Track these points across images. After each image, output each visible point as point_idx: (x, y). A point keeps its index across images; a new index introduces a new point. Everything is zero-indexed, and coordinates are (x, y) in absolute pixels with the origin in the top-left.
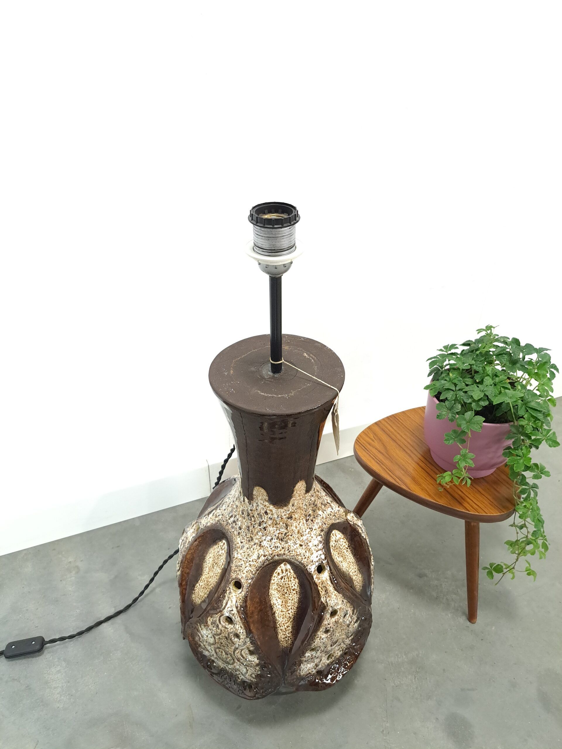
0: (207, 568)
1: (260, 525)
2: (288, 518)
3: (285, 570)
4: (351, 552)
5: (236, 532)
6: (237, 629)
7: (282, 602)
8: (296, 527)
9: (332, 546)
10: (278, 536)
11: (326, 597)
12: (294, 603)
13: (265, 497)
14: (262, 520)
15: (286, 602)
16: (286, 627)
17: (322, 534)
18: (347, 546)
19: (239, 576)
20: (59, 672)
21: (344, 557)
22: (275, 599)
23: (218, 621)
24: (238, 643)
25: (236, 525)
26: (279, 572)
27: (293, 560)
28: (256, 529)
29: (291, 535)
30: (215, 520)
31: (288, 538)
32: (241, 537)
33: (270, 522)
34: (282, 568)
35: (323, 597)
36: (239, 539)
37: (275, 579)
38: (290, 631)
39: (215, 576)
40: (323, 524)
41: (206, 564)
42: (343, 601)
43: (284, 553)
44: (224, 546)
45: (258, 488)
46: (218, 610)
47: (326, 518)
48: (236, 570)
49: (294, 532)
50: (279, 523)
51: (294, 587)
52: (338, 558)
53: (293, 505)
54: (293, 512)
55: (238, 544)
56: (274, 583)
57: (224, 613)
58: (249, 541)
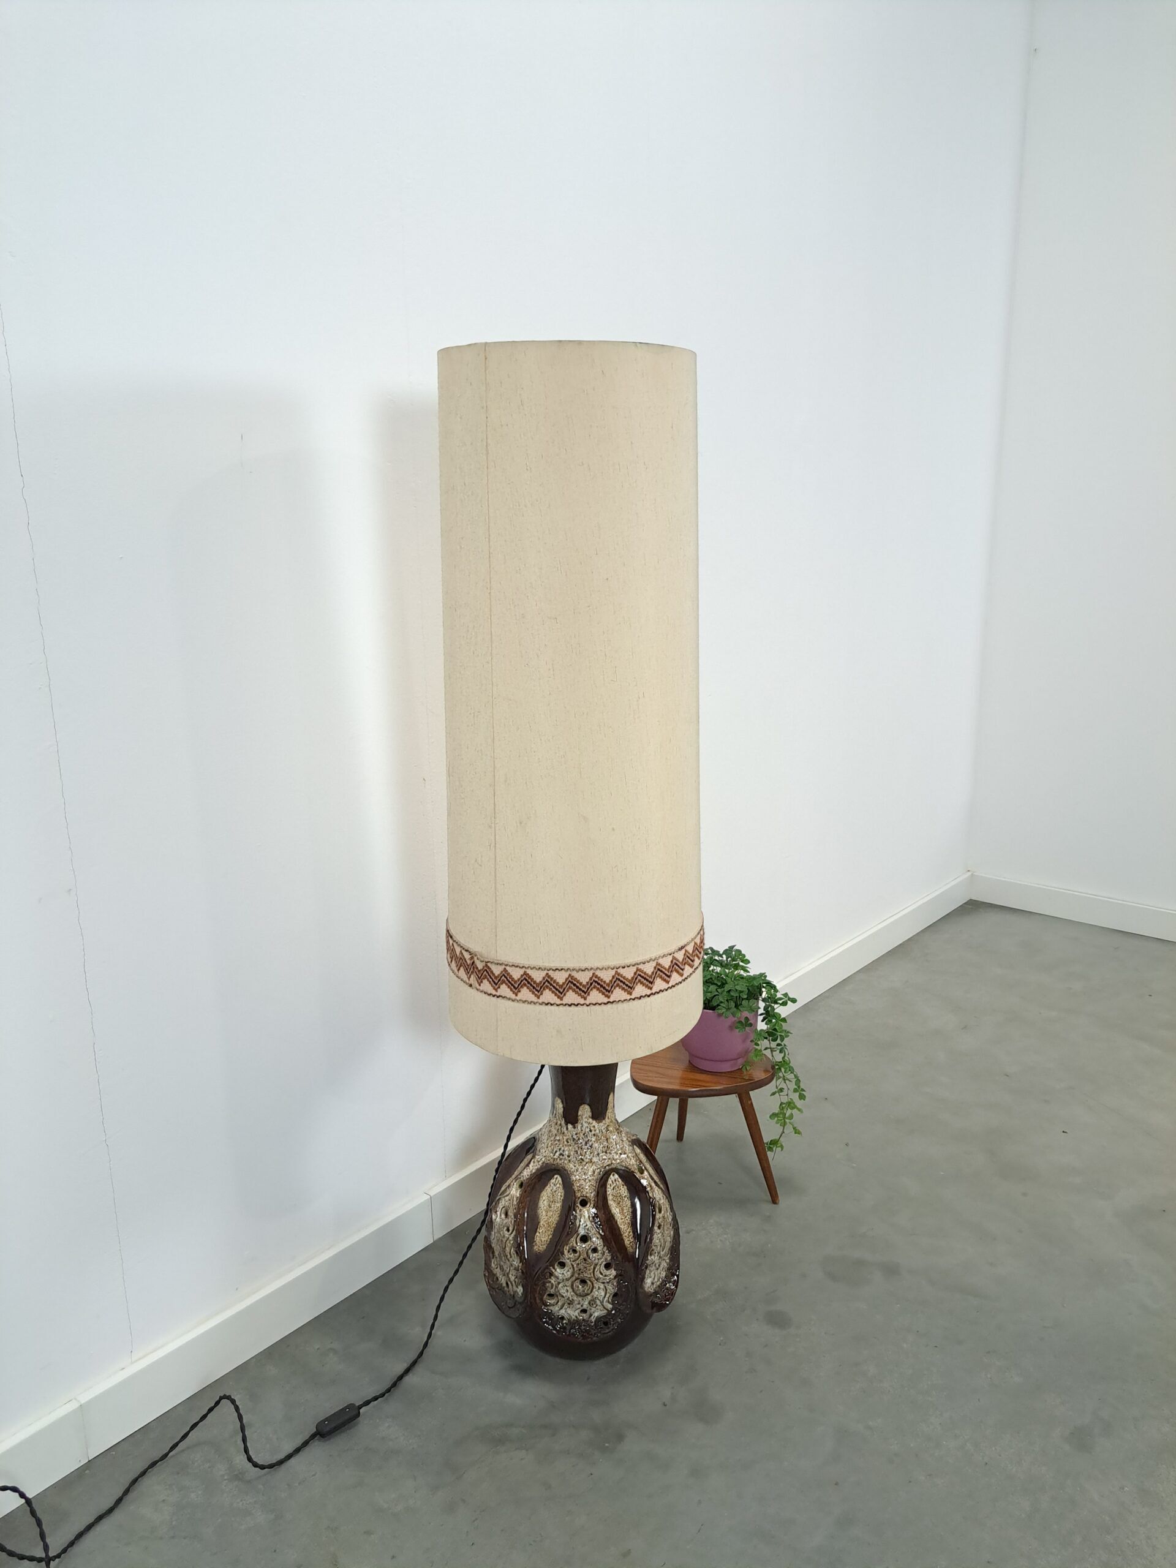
0: (544, 1212)
1: (586, 1145)
2: (607, 1132)
3: (615, 1179)
6: (594, 1241)
7: (619, 1209)
10: (603, 1150)
13: (588, 1115)
14: (588, 1139)
15: (623, 1210)
16: (626, 1231)
17: (629, 1146)
19: (582, 1195)
22: (614, 1208)
23: (575, 1245)
24: (597, 1257)
25: (563, 1156)
26: (611, 1181)
27: (619, 1168)
28: (584, 1150)
29: (612, 1147)
30: (538, 1165)
31: (610, 1149)
32: (572, 1163)
33: (593, 1139)
34: (613, 1178)
35: (650, 1193)
36: (570, 1166)
37: (609, 1191)
38: (632, 1235)
39: (556, 1213)
40: (628, 1139)
41: (541, 1211)
43: (610, 1164)
44: (558, 1180)
45: (582, 1106)
46: (574, 1232)
47: (628, 1136)
48: (578, 1190)
49: (613, 1144)
50: (601, 1137)
51: (624, 1194)
53: (607, 1121)
54: (608, 1127)
55: (571, 1170)
56: (610, 1194)
57: (579, 1234)
58: (581, 1162)
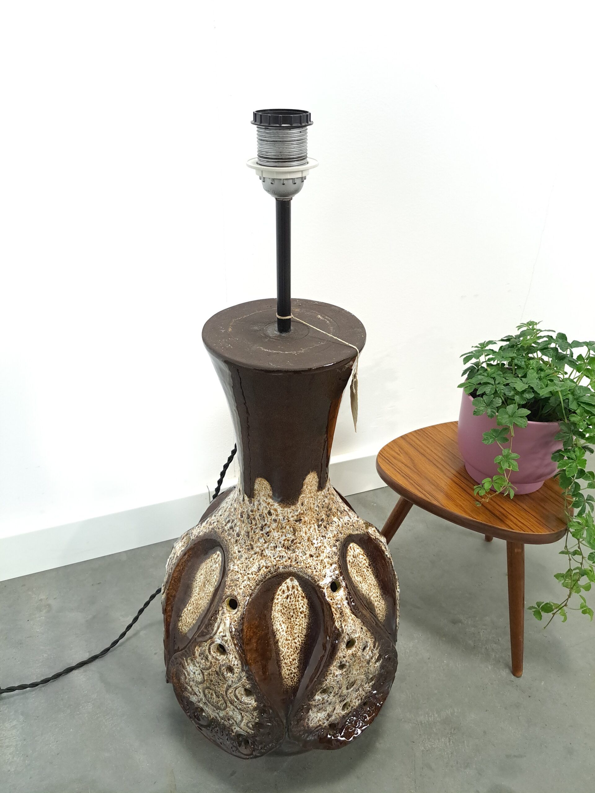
0: (198, 588)
1: (262, 530)
2: (296, 521)
3: (291, 586)
4: (372, 573)
5: (233, 539)
6: (231, 660)
7: (287, 628)
8: (306, 533)
9: (349, 562)
10: (284, 543)
11: (341, 621)
12: (302, 630)
13: (268, 493)
14: (265, 523)
15: (292, 628)
16: (291, 660)
17: (337, 544)
18: (367, 565)
19: (234, 593)
20: (14, 727)
21: (364, 577)
22: (278, 623)
23: (207, 651)
24: (231, 679)
25: (233, 531)
26: (284, 589)
27: (301, 574)
28: (257, 535)
29: (300, 543)
30: (209, 528)
31: (295, 546)
32: (239, 545)
33: (274, 525)
34: (288, 584)
35: (338, 621)
36: (236, 548)
37: (279, 598)
38: (296, 665)
39: (207, 597)
40: (339, 532)
41: (196, 583)
42: (362, 628)
43: (290, 565)
44: (218, 558)
45: (260, 479)
46: (208, 636)
47: (342, 527)
48: (231, 584)
49: (303, 539)
50: (285, 526)
51: (302, 609)
52: (356, 577)
53: (302, 505)
54: (302, 514)
55: (235, 553)
56: (278, 604)
57: (215, 640)
58: (249, 549)
